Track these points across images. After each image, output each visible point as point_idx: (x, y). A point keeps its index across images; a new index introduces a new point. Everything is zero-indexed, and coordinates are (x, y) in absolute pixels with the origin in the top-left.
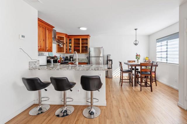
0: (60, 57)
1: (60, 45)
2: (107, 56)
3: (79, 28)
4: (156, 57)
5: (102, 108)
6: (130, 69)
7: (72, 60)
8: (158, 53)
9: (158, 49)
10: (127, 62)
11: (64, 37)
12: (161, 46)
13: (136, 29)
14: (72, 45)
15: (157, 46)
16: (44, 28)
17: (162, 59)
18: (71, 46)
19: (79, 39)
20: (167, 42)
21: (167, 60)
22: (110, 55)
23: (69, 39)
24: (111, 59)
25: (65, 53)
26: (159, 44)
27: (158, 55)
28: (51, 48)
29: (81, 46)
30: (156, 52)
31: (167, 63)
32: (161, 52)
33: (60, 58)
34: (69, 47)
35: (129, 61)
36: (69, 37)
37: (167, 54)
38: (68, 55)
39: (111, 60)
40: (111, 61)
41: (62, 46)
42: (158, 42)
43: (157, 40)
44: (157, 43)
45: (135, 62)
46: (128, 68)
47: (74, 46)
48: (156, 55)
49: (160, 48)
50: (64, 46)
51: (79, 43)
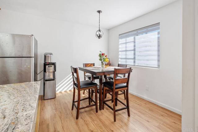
2: (45, 57)
4: (118, 58)
6: (89, 78)
8: (120, 53)
9: (122, 47)
10: (82, 66)
12: (125, 43)
13: (99, 12)
15: (120, 43)
17: (128, 60)
20: (135, 38)
21: (134, 62)
22: (51, 54)
24: (52, 61)
26: (122, 41)
27: (122, 55)
30: (118, 52)
31: (134, 65)
32: (126, 51)
35: (86, 65)
37: (135, 54)
39: (54, 64)
40: (53, 66)
42: (121, 38)
43: (119, 35)
44: (120, 40)
45: (94, 65)
46: (85, 75)
48: (118, 55)
49: (124, 45)
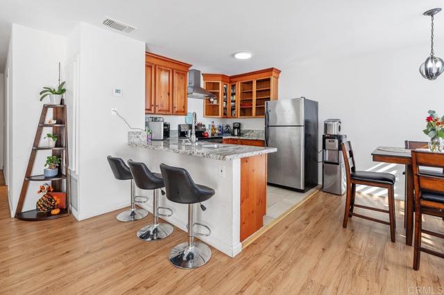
0: (213, 126)
1: (212, 100)
2: (326, 125)
3: (233, 55)
5: (218, 257)
7: (236, 134)
11: (219, 83)
14: (237, 98)
16: (169, 71)
18: (234, 101)
19: (251, 82)
23: (232, 86)
25: (220, 116)
28: (184, 107)
29: (254, 98)
33: (211, 127)
34: (233, 104)
36: (231, 80)
38: (230, 122)
41: (215, 102)
47: (241, 101)
50: (218, 102)
51: (251, 92)
